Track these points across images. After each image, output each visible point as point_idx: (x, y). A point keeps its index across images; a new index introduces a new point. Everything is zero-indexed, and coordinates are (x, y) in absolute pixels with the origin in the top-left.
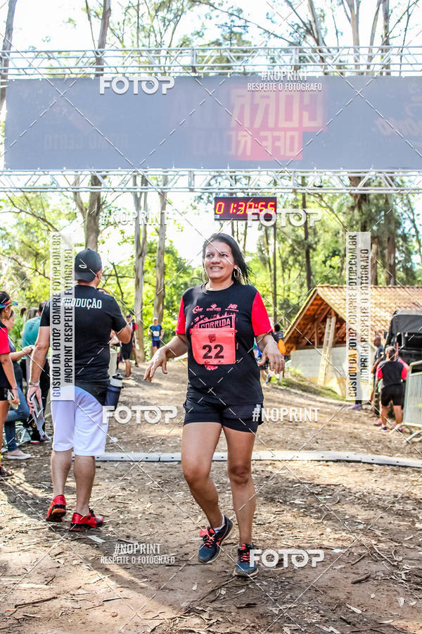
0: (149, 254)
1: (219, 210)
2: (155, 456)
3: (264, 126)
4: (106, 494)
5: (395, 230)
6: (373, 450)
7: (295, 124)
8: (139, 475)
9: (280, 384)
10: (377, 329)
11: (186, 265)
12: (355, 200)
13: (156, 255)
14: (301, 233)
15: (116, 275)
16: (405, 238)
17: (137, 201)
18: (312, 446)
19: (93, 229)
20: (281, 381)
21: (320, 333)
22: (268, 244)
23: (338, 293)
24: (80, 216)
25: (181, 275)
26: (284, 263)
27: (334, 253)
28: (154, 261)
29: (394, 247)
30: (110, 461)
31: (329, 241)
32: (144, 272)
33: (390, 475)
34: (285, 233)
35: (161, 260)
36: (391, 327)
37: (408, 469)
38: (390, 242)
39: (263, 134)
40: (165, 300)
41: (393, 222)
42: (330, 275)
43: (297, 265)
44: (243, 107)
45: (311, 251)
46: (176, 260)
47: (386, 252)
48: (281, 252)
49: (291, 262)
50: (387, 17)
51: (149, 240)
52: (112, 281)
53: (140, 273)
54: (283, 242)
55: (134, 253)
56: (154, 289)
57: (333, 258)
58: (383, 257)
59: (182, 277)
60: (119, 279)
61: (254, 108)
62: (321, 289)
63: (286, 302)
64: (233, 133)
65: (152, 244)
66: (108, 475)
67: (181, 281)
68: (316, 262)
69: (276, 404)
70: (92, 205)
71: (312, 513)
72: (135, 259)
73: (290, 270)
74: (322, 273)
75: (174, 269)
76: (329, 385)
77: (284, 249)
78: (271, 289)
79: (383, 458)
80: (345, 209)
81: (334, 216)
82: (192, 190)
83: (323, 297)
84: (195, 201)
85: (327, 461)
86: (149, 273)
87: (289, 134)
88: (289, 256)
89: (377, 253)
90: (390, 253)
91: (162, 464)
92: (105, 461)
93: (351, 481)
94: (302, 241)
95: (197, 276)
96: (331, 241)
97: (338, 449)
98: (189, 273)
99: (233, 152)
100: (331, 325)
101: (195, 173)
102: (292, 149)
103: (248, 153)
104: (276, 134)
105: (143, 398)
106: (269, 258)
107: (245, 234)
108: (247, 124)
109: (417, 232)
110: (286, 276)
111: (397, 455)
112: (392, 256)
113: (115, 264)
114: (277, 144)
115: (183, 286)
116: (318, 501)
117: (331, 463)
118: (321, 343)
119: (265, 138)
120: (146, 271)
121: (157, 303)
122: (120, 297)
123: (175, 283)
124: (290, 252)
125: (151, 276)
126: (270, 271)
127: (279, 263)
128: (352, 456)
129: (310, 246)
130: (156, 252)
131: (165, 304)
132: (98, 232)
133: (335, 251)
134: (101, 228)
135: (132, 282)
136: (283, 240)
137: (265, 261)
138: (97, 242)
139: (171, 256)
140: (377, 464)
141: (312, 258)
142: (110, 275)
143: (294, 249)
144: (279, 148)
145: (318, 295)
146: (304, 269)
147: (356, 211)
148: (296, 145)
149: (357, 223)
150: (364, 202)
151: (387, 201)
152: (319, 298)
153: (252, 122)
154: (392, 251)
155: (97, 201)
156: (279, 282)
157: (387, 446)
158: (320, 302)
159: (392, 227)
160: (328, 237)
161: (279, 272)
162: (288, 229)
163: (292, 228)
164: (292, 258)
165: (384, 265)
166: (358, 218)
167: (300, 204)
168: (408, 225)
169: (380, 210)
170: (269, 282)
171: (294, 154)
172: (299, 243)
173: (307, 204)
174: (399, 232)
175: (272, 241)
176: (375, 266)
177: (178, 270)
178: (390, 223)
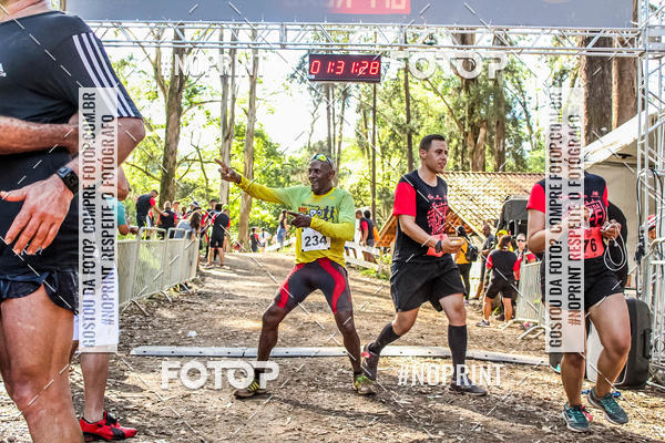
0: (237, 138)
1: (315, 69)
2: (238, 351)
4: (181, 392)
5: (505, 113)
6: (485, 346)
9: (379, 277)
10: (486, 218)
11: (278, 150)
12: (462, 82)
13: (244, 138)
14: (403, 116)
15: (201, 160)
16: (515, 123)
17: (224, 78)
18: (418, 341)
19: (174, 109)
20: (380, 273)
22: (366, 128)
24: (161, 94)
25: (272, 161)
26: (383, 149)
28: (242, 145)
29: (503, 134)
30: (186, 357)
31: (433, 126)
32: (230, 157)
33: (507, 372)
34: (385, 117)
35: (249, 143)
36: (503, 215)
37: (526, 367)
38: (499, 127)
41: (503, 105)
43: (398, 151)
45: (413, 136)
46: (267, 144)
47: (494, 137)
48: (381, 137)
49: (391, 148)
51: (236, 122)
52: (196, 166)
53: (227, 156)
55: (220, 136)
58: (492, 142)
60: (204, 164)
63: (385, 190)
65: (239, 127)
67: (272, 167)
69: (375, 298)
70: (174, 78)
71: (420, 414)
72: (220, 144)
73: (390, 156)
75: (264, 154)
77: (384, 133)
78: (369, 177)
79: (499, 354)
80: (450, 91)
81: (439, 98)
85: (435, 358)
86: (236, 158)
88: (390, 141)
89: (485, 139)
90: (499, 139)
91: (247, 361)
92: (181, 357)
94: (404, 124)
95: (289, 163)
96: (435, 126)
98: (280, 159)
99: (331, 4)
101: (287, 27)
102: (398, 2)
103: (349, 5)
105: (228, 290)
106: (367, 144)
107: (342, 117)
109: (528, 117)
110: (386, 162)
111: (512, 352)
112: (501, 143)
113: (199, 148)
115: (273, 173)
116: (426, 401)
117: (439, 360)
120: (233, 155)
122: (205, 184)
123: (264, 169)
124: (390, 136)
125: (239, 161)
126: (369, 157)
127: (378, 149)
129: (412, 130)
130: (244, 135)
132: (180, 112)
134: (185, 108)
136: (383, 125)
137: (363, 147)
138: (179, 123)
139: (261, 140)
140: (491, 361)
141: (414, 144)
142: (194, 161)
143: (395, 134)
146: (405, 155)
147: (463, 93)
149: (464, 104)
150: (471, 82)
151: (496, 82)
154: (501, 138)
155: (179, 79)
156: (378, 170)
157: (500, 342)
159: (502, 109)
160: (431, 121)
161: (378, 159)
162: (389, 112)
163: (393, 111)
164: (392, 143)
165: (492, 152)
166: (465, 100)
167: (402, 84)
168: (518, 109)
169: (488, 92)
170: (367, 169)
171: (402, 6)
172: (400, 127)
173: (410, 85)
174: (509, 116)
175: (370, 126)
176: (482, 152)
177: (268, 155)
178: (499, 105)
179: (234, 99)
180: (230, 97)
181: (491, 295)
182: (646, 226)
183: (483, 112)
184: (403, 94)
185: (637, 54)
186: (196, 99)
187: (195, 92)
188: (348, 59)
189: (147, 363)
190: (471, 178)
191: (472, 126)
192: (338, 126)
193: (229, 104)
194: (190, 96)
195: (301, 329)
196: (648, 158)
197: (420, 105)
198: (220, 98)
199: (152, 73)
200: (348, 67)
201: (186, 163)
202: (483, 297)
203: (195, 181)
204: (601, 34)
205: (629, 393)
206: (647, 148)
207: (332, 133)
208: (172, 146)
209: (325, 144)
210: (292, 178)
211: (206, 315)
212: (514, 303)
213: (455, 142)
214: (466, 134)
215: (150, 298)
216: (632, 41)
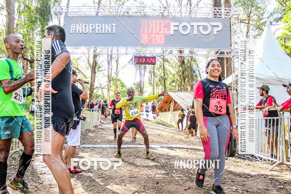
0: (112, 81)
1: (136, 61)
3: (152, 33)
6: (188, 144)
7: (162, 32)
8: (107, 153)
10: (188, 105)
11: (125, 85)
12: (180, 63)
14: (163, 74)
16: (196, 76)
17: (109, 63)
18: (167, 143)
19: (94, 72)
21: (169, 107)
23: (175, 93)
24: (89, 68)
25: (123, 88)
26: (157, 84)
27: (173, 81)
28: (114, 83)
29: (193, 80)
30: (97, 148)
33: (194, 152)
35: (116, 83)
43: (161, 85)
44: (144, 26)
45: (166, 80)
46: (121, 83)
48: (156, 81)
49: (159, 84)
50: (191, 5)
51: (112, 76)
52: (100, 89)
53: (109, 87)
56: (114, 92)
57: (173, 83)
58: (189, 82)
60: (102, 89)
61: (148, 26)
62: (169, 92)
64: (141, 35)
65: (113, 78)
66: (96, 153)
67: (123, 90)
68: (167, 84)
70: (93, 64)
72: (107, 83)
73: (159, 87)
74: (169, 88)
75: (120, 86)
76: (172, 124)
77: (157, 79)
78: (152, 93)
79: (191, 147)
80: (177, 67)
81: (173, 69)
82: (127, 54)
83: (170, 95)
85: (172, 148)
87: (160, 35)
88: (159, 82)
89: (187, 81)
91: (115, 149)
92: (95, 148)
93: (181, 154)
96: (172, 77)
97: (176, 144)
100: (172, 104)
101: (128, 48)
102: (161, 41)
103: (146, 42)
104: (156, 35)
106: (152, 83)
107: (144, 75)
108: (146, 32)
109: (200, 74)
110: (157, 88)
111: (196, 146)
112: (192, 82)
113: (101, 84)
114: (156, 39)
116: (170, 161)
118: (169, 110)
120: (111, 86)
122: (103, 95)
125: (113, 88)
126: (152, 87)
127: (155, 84)
128: (181, 146)
130: (114, 80)
132: (95, 73)
134: (97, 72)
135: (107, 90)
136: (157, 77)
137: (150, 84)
138: (95, 76)
140: (189, 149)
143: (160, 80)
146: (163, 86)
147: (181, 68)
148: (163, 40)
149: (181, 71)
150: (183, 64)
152: (168, 95)
153: (148, 32)
155: (95, 63)
156: (155, 91)
157: (192, 143)
161: (155, 87)
162: (158, 73)
163: (159, 73)
165: (189, 85)
167: (162, 65)
168: (197, 72)
169: (188, 67)
170: (152, 91)
171: (162, 42)
172: (162, 78)
174: (194, 74)
175: (153, 77)
176: (186, 85)
177: (122, 86)
178: (191, 71)
179: (111, 69)
180: (110, 69)
181: (189, 128)
182: (235, 108)
183: (186, 73)
184: (163, 67)
185: (231, 57)
186: (100, 69)
187: (100, 67)
188: (146, 58)
189: (85, 150)
190: (183, 93)
191: (183, 77)
192: (143, 78)
193: (110, 71)
194: (98, 68)
196: (235, 87)
197: (168, 71)
198: (107, 69)
199: (87, 61)
200: (146, 60)
201: (97, 88)
202: (187, 129)
203: (100, 94)
204: (221, 51)
205: (230, 158)
206: (235, 84)
207: (141, 79)
208: (93, 83)
209: (139, 83)
211: (103, 135)
212: (196, 131)
213: (178, 82)
214: (182, 80)
215: (86, 130)
216: (230, 53)
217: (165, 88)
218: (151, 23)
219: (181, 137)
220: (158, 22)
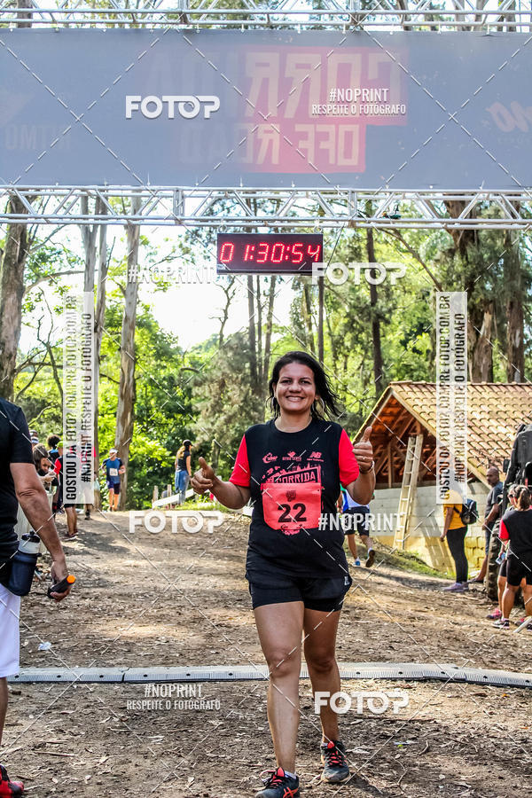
0: (110, 329)
1: (226, 256)
2: (114, 673)
3: (302, 115)
4: (30, 740)
5: (523, 289)
6: (486, 660)
8: (88, 706)
10: (493, 455)
11: (172, 347)
12: (455, 239)
13: (121, 329)
14: (365, 294)
15: (53, 364)
17: (89, 237)
18: (384, 653)
21: (397, 462)
22: (309, 312)
23: (428, 395)
25: (164, 363)
26: (337, 344)
27: (421, 328)
28: (118, 340)
29: (521, 319)
30: (37, 682)
31: (413, 307)
32: (99, 359)
33: (515, 704)
34: (338, 295)
35: (129, 338)
36: (516, 453)
38: (514, 310)
39: (299, 128)
40: (135, 406)
41: (519, 276)
42: (414, 365)
43: (358, 348)
44: (266, 82)
45: (382, 324)
46: (154, 338)
47: (507, 326)
48: (331, 325)
49: (348, 344)
51: (108, 304)
52: (46, 373)
54: (336, 310)
56: (117, 387)
57: (418, 337)
58: (502, 334)
59: (165, 367)
60: (58, 370)
61: (285, 84)
62: (399, 389)
64: (250, 127)
65: (114, 311)
66: (34, 707)
67: (163, 373)
68: (391, 342)
70: (11, 245)
71: (382, 769)
73: (346, 356)
74: (400, 360)
75: (151, 353)
76: (411, 550)
77: (336, 320)
79: (504, 674)
80: (438, 255)
81: (420, 265)
82: (179, 222)
83: (402, 402)
84: (187, 239)
85: (408, 680)
86: (108, 360)
87: (343, 128)
88: (346, 332)
89: (492, 329)
90: (513, 328)
91: (128, 687)
92: (30, 683)
93: (449, 712)
94: (367, 307)
95: (190, 366)
96: (416, 308)
97: (427, 659)
98: (176, 360)
99: (249, 159)
100: (414, 448)
101: (185, 193)
102: (348, 154)
103: (275, 160)
104: (322, 128)
105: (97, 573)
106: (312, 337)
107: (272, 296)
108: (272, 112)
110: (340, 365)
111: (526, 669)
112: (518, 333)
113: (52, 344)
114: (323, 145)
115: (166, 383)
116: (392, 749)
117: (416, 684)
118: (398, 479)
119: (304, 136)
120: (103, 357)
121: (123, 410)
122: (59, 401)
123: (152, 377)
124: (346, 325)
125: (113, 365)
127: (327, 344)
128: (450, 670)
129: (380, 317)
130: (120, 325)
131: (136, 412)
132: (21, 291)
133: (422, 325)
134: (27, 284)
136: (335, 306)
138: (20, 307)
139: (146, 332)
140: (493, 685)
141: (384, 336)
142: (42, 364)
143: (354, 321)
144: (326, 151)
145: (393, 397)
146: (369, 354)
147: (457, 258)
148: (356, 149)
149: (459, 277)
150: (470, 243)
151: (508, 240)
152: (394, 402)
153: (281, 107)
154: (518, 325)
157: (510, 653)
158: (395, 410)
159: (518, 284)
160: (410, 301)
161: (329, 359)
164: (349, 335)
165: (503, 348)
166: (460, 269)
167: (363, 244)
171: (354, 161)
172: (361, 311)
173: (376, 246)
175: (315, 307)
176: (488, 349)
177: (158, 356)
178: (513, 278)
179: (104, 269)
180: (97, 266)
183: (488, 286)
186: (45, 268)
187: (43, 258)
188: (276, 240)
190: (469, 392)
192: (265, 311)
193: (97, 276)
194: (36, 265)
195: (210, 635)
198: (83, 268)
201: (30, 368)
203: (44, 395)
207: (256, 320)
208: (9, 346)
209: (246, 340)
210: (195, 390)
217: (379, 362)
218: (298, 66)
219: (459, 619)
220: (334, 60)
